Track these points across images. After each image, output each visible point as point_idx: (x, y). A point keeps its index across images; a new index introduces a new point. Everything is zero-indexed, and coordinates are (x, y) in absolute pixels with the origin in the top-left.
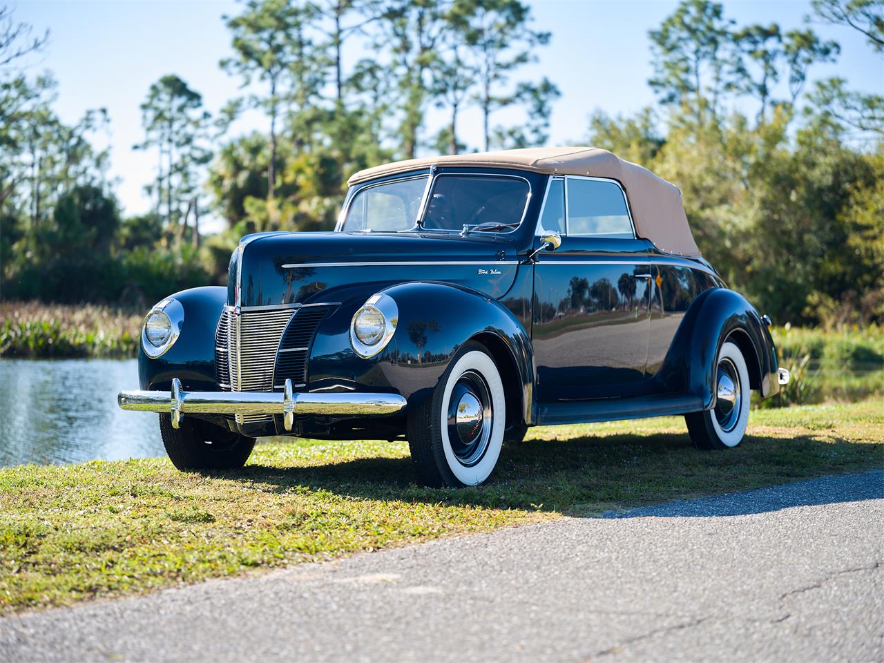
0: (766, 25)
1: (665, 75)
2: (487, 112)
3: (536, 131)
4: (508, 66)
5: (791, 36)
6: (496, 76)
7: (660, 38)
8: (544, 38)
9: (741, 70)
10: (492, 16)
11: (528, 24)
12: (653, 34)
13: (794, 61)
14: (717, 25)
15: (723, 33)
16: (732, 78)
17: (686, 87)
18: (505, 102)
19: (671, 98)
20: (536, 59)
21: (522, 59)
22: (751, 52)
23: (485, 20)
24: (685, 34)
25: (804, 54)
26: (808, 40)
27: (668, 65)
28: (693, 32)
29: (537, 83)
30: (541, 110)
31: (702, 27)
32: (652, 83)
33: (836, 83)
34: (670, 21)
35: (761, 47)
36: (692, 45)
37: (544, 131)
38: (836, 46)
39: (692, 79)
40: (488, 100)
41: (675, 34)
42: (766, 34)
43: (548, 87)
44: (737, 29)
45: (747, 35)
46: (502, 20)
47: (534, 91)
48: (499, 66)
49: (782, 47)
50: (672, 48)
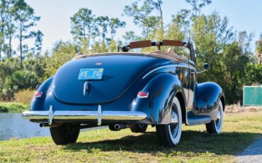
0: (104, 16)
1: (75, 30)
2: (21, 40)
3: (37, 46)
4: (27, 27)
5: (112, 20)
6: (24, 30)
7: (73, 19)
8: (38, 18)
9: (97, 29)
10: (22, 12)
11: (34, 15)
12: (71, 18)
13: (112, 27)
14: (90, 16)
15: (91, 18)
16: (94, 31)
17: (81, 34)
18: (26, 37)
19: (77, 37)
20: (36, 25)
21: (32, 25)
22: (100, 24)
23: (21, 12)
24: (80, 19)
25: (115, 25)
26: (117, 21)
27: (76, 27)
28: (83, 18)
29: (36, 32)
30: (39, 40)
31: (85, 17)
32: (72, 32)
33: (132, 33)
34: (76, 14)
35: (103, 23)
36: (83, 22)
37: (40, 46)
38: (125, 23)
39: (83, 32)
40: (21, 36)
41: (78, 18)
42: (104, 19)
43: (39, 33)
44: (96, 17)
45: (99, 19)
46: (26, 13)
47: (35, 34)
48: (25, 26)
49: (108, 23)
50: (77, 23)
